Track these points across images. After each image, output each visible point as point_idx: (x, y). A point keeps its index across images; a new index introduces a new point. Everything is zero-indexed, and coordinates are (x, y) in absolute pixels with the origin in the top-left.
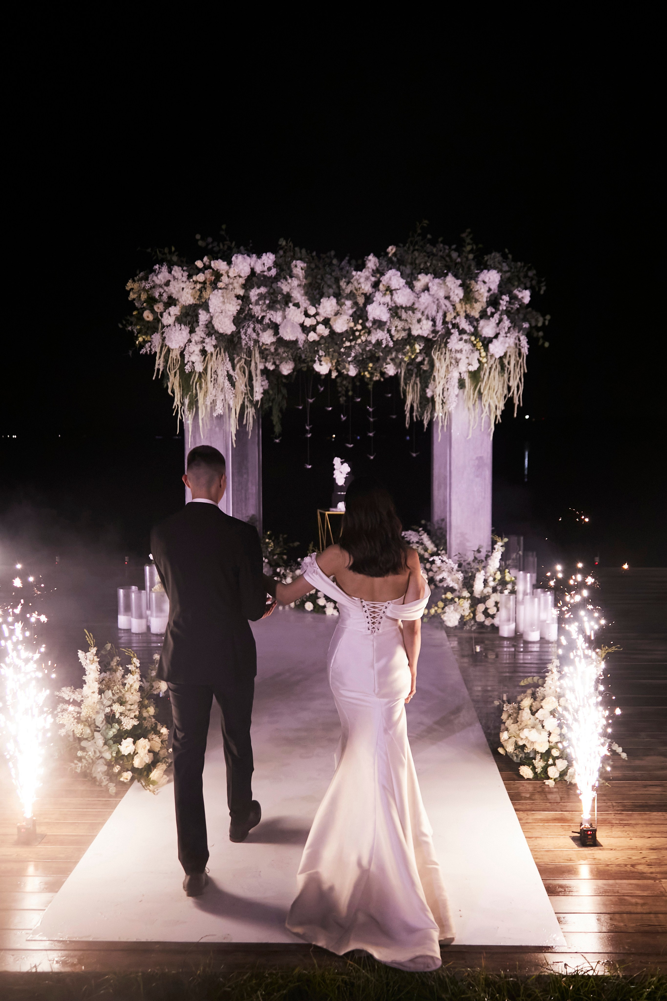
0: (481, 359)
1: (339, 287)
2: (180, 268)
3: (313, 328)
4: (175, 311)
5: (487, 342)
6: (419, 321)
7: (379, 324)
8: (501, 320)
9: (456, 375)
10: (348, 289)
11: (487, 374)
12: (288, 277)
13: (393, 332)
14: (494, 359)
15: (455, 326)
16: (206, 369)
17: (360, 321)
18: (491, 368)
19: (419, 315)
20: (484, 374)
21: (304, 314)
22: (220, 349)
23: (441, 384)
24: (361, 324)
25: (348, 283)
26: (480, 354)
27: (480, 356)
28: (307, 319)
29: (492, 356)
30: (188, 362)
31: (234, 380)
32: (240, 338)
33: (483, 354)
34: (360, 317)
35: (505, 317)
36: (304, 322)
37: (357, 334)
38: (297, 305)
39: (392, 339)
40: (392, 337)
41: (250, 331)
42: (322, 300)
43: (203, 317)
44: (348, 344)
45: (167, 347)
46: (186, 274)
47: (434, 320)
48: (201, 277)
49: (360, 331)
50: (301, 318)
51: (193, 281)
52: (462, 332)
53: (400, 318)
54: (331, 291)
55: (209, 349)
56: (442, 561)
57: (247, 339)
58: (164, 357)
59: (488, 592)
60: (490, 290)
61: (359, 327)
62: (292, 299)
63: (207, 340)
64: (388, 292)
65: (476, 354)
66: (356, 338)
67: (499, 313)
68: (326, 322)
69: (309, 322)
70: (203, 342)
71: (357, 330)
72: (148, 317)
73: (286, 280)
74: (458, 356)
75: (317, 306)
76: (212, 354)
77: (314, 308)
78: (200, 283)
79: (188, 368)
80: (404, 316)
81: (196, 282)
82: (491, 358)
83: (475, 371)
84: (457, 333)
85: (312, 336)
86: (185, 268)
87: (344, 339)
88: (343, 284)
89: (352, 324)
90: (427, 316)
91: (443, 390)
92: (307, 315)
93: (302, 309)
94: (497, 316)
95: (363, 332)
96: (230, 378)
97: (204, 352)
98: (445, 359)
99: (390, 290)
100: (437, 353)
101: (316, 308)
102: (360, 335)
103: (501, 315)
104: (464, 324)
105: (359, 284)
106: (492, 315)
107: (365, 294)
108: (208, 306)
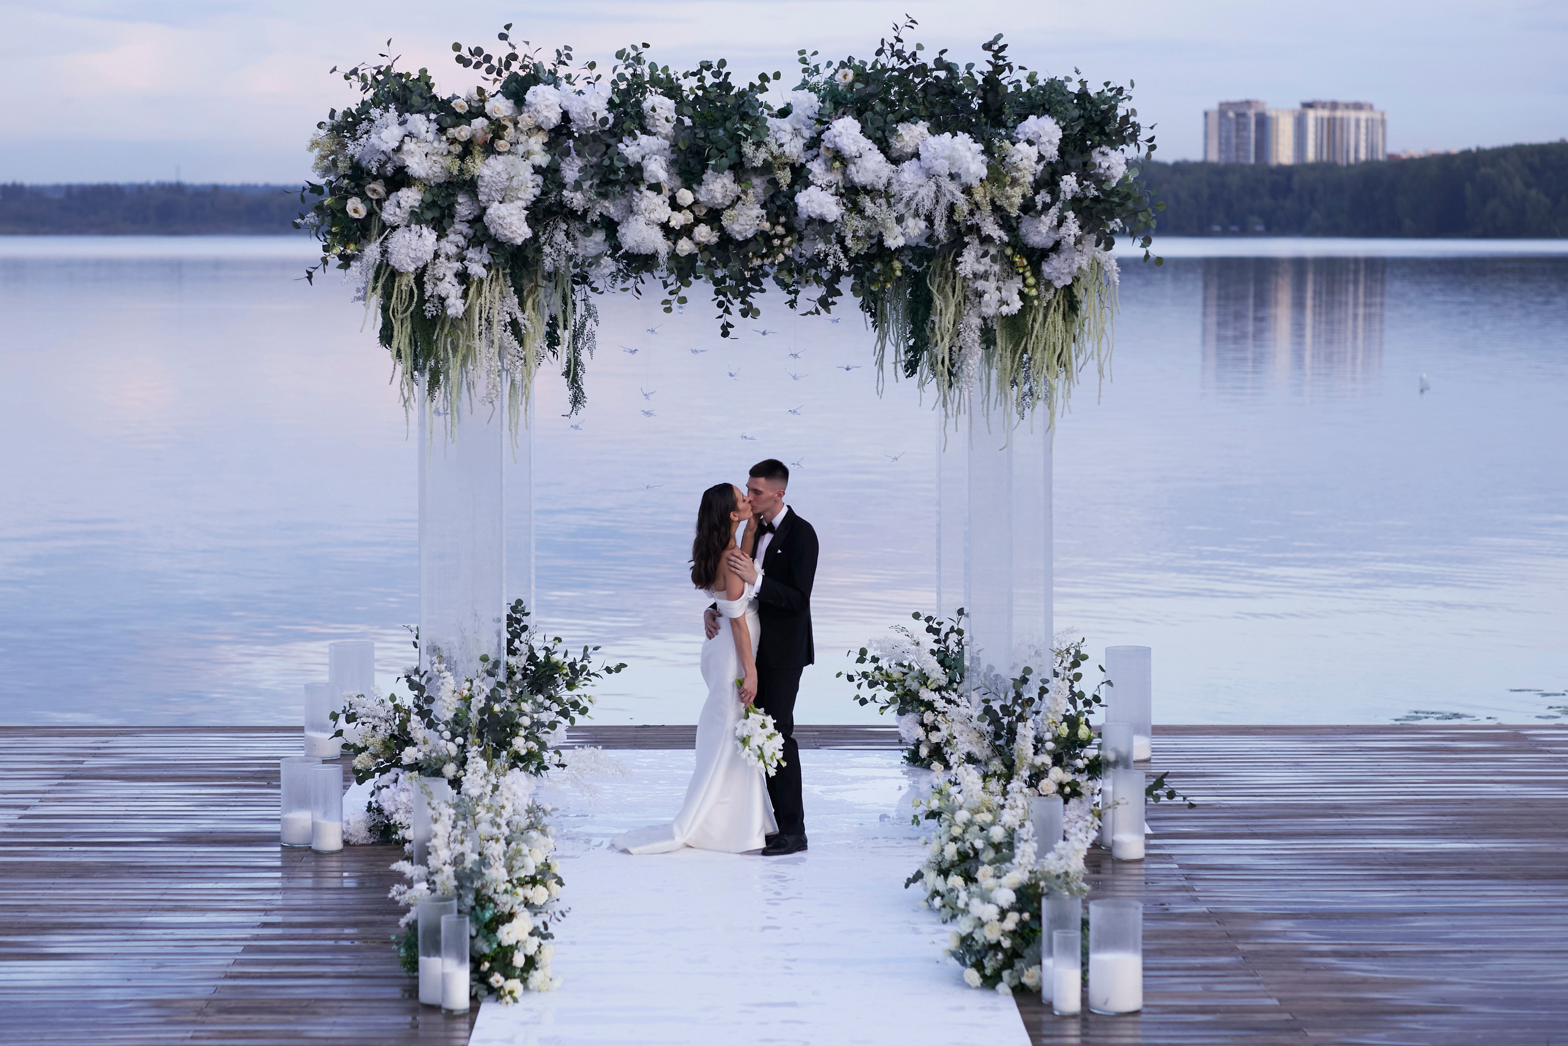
0: (1026, 290)
1: (740, 154)
2: (423, 117)
3: (687, 231)
4: (410, 197)
5: (1037, 257)
6: (900, 220)
7: (821, 224)
8: (1061, 221)
9: (976, 322)
10: (760, 157)
11: (1040, 318)
12: (637, 132)
13: (849, 242)
14: (1052, 291)
15: (975, 229)
16: (468, 312)
17: (782, 219)
18: (1047, 308)
19: (901, 207)
20: (1034, 320)
21: (670, 205)
22: (498, 271)
23: (947, 339)
24: (784, 225)
25: (758, 145)
26: (1024, 279)
27: (1026, 286)
28: (676, 214)
29: (1049, 284)
30: (432, 296)
31: (524, 331)
32: (539, 250)
33: (1031, 281)
34: (783, 209)
35: (1071, 215)
36: (669, 221)
37: (777, 242)
38: (656, 188)
39: (846, 256)
40: (845, 250)
41: (560, 237)
42: (704, 177)
43: (464, 207)
44: (757, 262)
45: (390, 268)
46: (434, 127)
47: (929, 219)
48: (463, 132)
49: (781, 238)
50: (664, 212)
51: (448, 139)
52: (987, 240)
53: (861, 212)
54: (725, 162)
55: (476, 270)
56: (949, 701)
57: (554, 255)
58: (384, 287)
59: (1043, 764)
60: (1041, 157)
61: (780, 230)
62: (646, 175)
63: (470, 254)
64: (837, 164)
65: (1017, 284)
66: (772, 251)
67: (1059, 204)
68: (713, 216)
69: (678, 220)
70: (462, 259)
71: (776, 236)
72: (356, 211)
73: (635, 138)
74: (980, 285)
75: (695, 186)
76: (481, 281)
77: (689, 192)
78: (460, 143)
79: (430, 310)
80: (869, 207)
81: (453, 141)
82: (1047, 290)
83: (1014, 316)
84: (977, 242)
85: (685, 246)
86: (433, 116)
87: (751, 254)
88: (748, 149)
89: (767, 226)
90: (917, 210)
91: (950, 349)
92: (675, 206)
93: (666, 192)
94: (1054, 211)
95: (788, 239)
96: (515, 327)
97: (463, 277)
98: (954, 292)
99: (839, 158)
100: (937, 280)
101: (694, 191)
102: (782, 246)
103: (1061, 210)
104: (991, 228)
105: (781, 145)
106: (1046, 207)
107: (792, 166)
108: (477, 187)
